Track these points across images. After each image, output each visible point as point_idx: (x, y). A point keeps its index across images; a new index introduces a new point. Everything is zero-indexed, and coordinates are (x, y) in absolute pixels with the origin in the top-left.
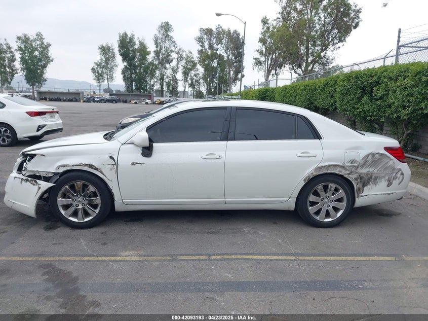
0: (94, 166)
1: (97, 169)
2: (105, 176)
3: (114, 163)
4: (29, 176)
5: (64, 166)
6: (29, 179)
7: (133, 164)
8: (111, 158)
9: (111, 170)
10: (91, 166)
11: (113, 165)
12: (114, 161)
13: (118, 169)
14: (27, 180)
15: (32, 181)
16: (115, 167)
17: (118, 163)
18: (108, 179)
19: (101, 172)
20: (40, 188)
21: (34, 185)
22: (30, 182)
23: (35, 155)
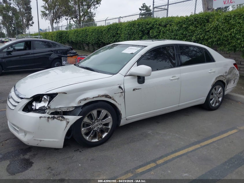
0: (109, 96)
1: (110, 98)
2: (116, 102)
3: (122, 91)
4: (52, 114)
5: (85, 99)
6: (56, 116)
7: (134, 90)
8: (120, 87)
9: (120, 96)
10: (106, 96)
11: (121, 92)
12: (122, 89)
13: (125, 95)
14: (54, 118)
15: (59, 117)
16: (123, 94)
17: (125, 91)
18: (118, 104)
19: (113, 100)
20: (68, 122)
21: (61, 120)
22: (57, 118)
23: (56, 94)
